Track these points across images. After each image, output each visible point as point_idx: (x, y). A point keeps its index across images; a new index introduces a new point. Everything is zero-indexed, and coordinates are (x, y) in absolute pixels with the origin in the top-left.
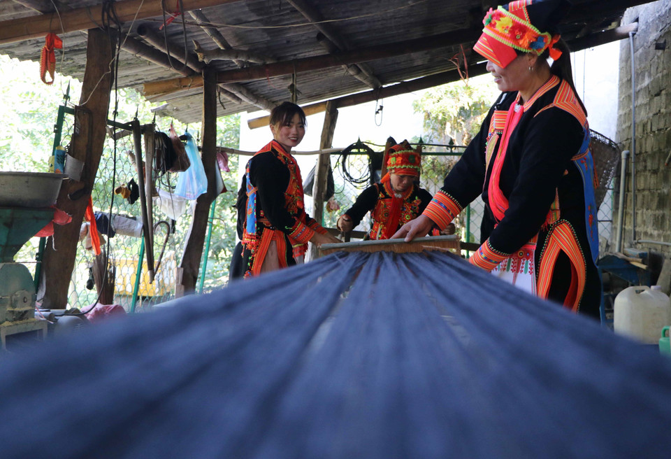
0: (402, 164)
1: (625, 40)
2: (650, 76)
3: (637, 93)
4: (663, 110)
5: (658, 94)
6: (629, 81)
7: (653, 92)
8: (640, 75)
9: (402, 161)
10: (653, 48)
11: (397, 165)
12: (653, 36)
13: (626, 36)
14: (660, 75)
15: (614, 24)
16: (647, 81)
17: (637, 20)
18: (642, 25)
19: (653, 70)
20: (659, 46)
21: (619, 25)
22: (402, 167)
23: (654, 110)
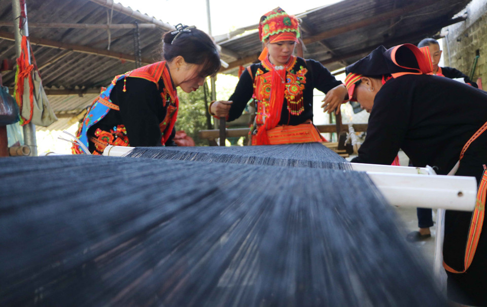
0: (276, 29)
1: (444, 39)
2: (456, 51)
3: (451, 59)
4: (463, 65)
5: (460, 58)
6: (447, 54)
7: (458, 58)
8: (452, 51)
9: (276, 25)
10: (456, 41)
11: (271, 31)
12: (455, 36)
13: (444, 37)
14: (460, 51)
15: (439, 33)
16: (455, 54)
17: (448, 30)
18: (450, 33)
19: (457, 49)
20: (458, 40)
21: (440, 33)
22: (277, 33)
23: (459, 65)
